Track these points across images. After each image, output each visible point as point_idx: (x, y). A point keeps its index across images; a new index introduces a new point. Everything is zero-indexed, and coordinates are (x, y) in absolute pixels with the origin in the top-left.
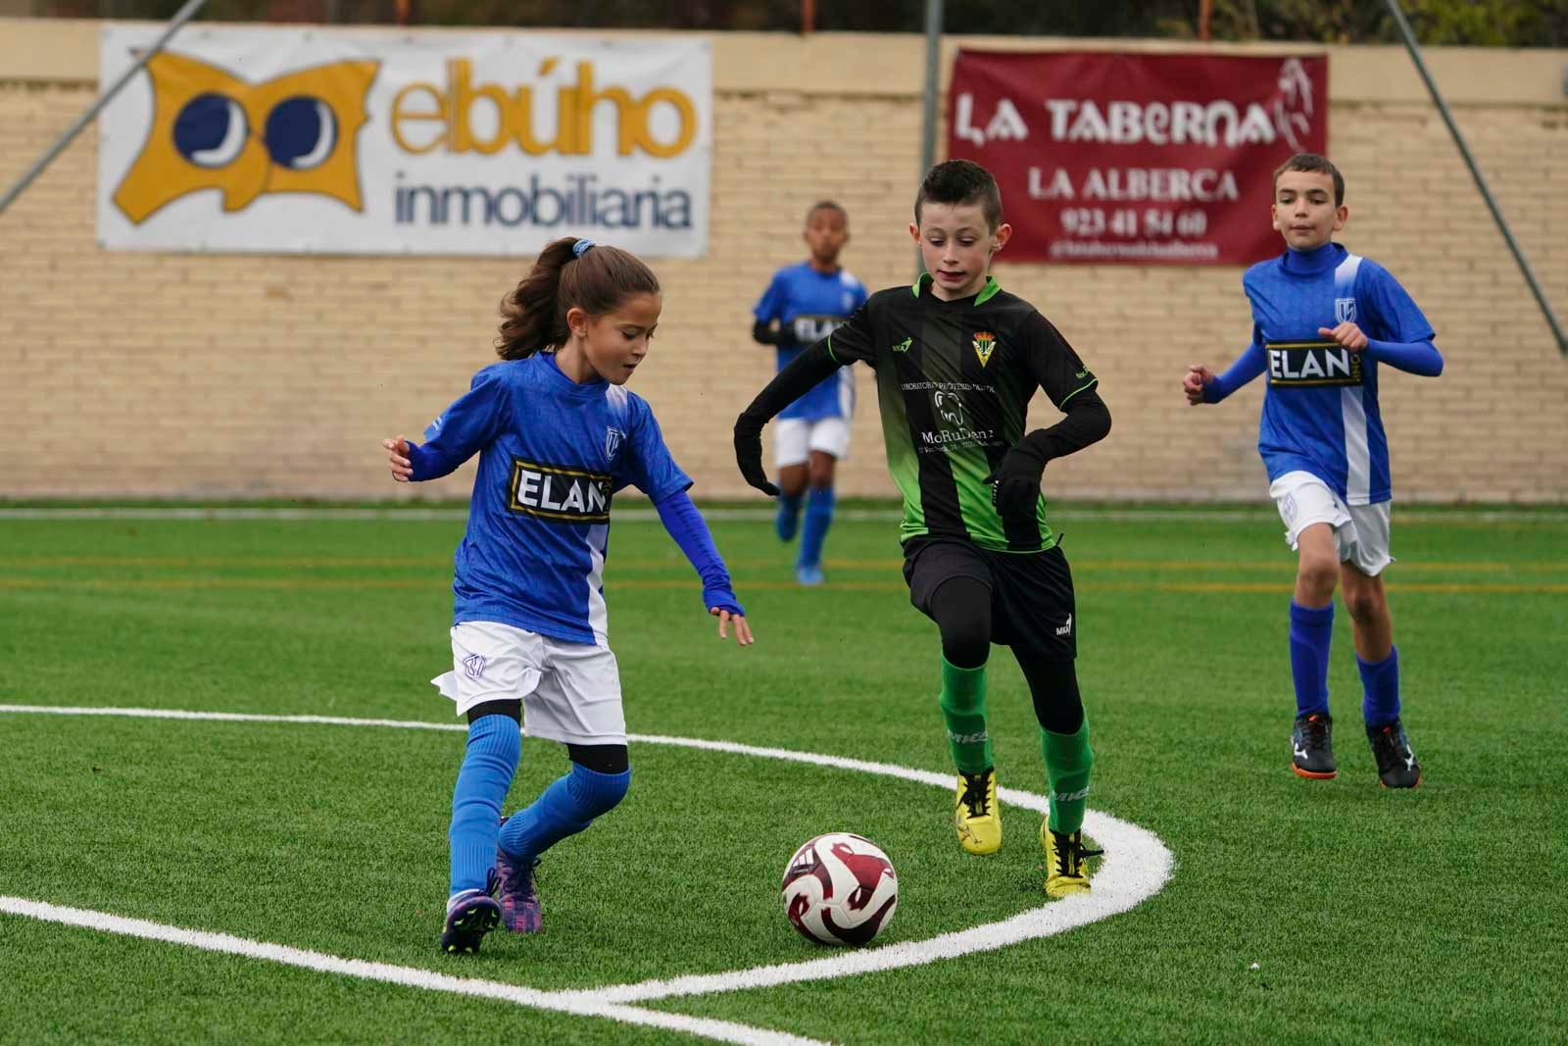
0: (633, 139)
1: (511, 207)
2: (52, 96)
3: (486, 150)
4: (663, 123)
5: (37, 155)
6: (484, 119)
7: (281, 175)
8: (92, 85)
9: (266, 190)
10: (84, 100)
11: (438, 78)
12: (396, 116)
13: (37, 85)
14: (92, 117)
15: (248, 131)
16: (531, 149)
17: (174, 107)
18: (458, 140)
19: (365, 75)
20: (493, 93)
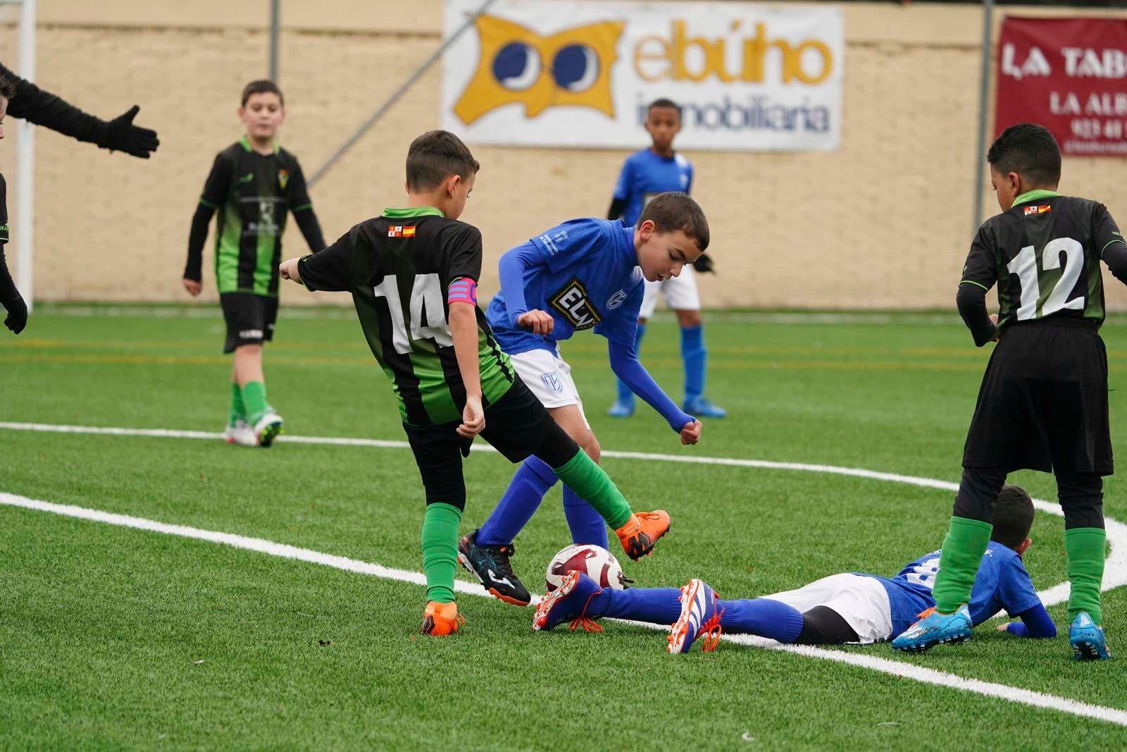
0: (792, 72)
1: (712, 117)
2: (413, 43)
3: (696, 79)
4: (811, 63)
5: (402, 81)
6: (694, 59)
7: (562, 95)
8: (437, 35)
9: (553, 104)
10: (431, 46)
11: (664, 31)
12: (638, 55)
13: (402, 35)
14: (438, 56)
15: (541, 66)
16: (724, 78)
17: (493, 49)
18: (678, 72)
19: (616, 30)
20: (701, 42)
